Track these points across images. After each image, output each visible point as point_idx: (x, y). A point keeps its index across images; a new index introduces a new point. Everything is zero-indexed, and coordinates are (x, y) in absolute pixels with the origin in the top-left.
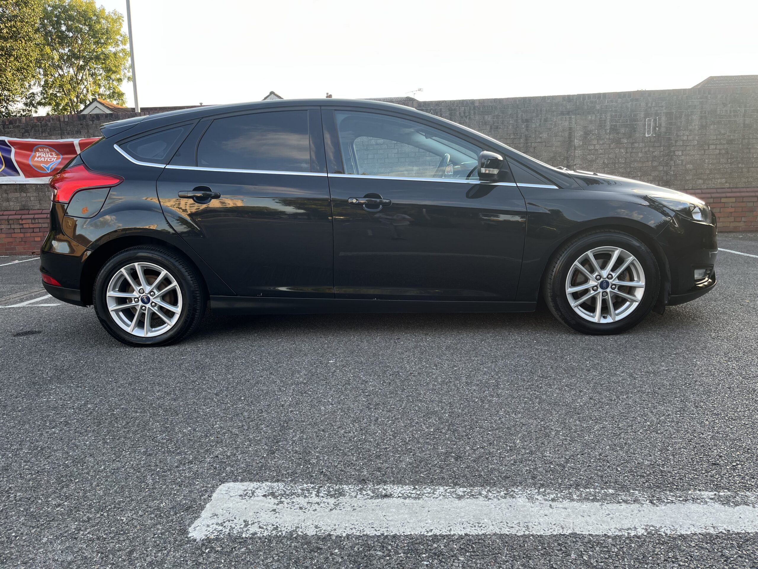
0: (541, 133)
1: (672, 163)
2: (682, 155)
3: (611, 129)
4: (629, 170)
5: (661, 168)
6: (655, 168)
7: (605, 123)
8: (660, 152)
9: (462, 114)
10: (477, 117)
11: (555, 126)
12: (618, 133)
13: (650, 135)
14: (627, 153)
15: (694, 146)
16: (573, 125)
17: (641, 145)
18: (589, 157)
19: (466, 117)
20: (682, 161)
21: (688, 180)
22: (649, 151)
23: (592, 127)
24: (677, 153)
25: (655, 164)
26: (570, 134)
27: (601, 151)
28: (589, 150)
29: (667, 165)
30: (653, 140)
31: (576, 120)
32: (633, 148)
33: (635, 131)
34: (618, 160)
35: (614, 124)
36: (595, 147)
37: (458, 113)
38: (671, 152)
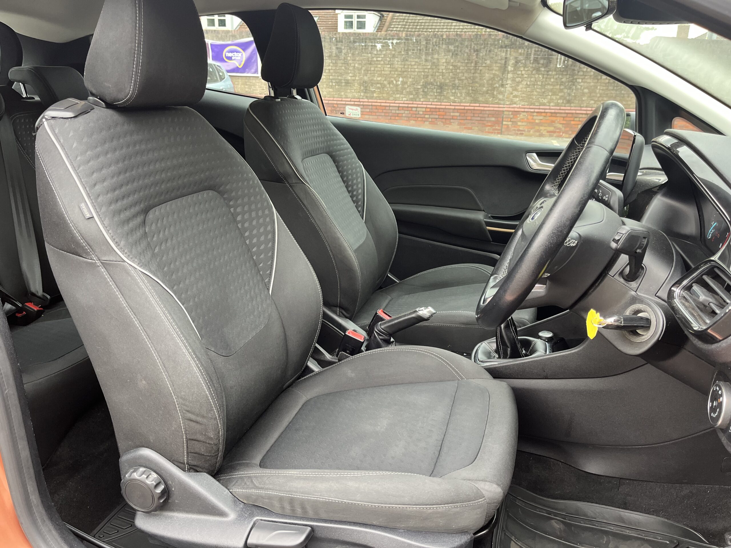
0: (486, 60)
1: (574, 87)
2: (582, 82)
3: (534, 60)
4: (543, 90)
5: (566, 91)
6: (561, 90)
7: (530, 55)
8: (567, 79)
9: (434, 44)
10: (444, 46)
11: (496, 56)
12: (538, 63)
13: (561, 66)
14: (543, 78)
15: (591, 76)
16: (508, 56)
17: (554, 73)
18: (518, 80)
19: (437, 46)
20: (581, 86)
21: (584, 101)
22: (559, 77)
23: (521, 58)
24: (578, 80)
25: (562, 87)
26: (506, 62)
27: (526, 76)
28: (518, 74)
29: (570, 88)
30: (562, 70)
31: (510, 52)
32: (548, 75)
33: (550, 63)
34: (537, 83)
35: (537, 56)
36: (522, 72)
37: (431, 43)
38: (573, 79)
